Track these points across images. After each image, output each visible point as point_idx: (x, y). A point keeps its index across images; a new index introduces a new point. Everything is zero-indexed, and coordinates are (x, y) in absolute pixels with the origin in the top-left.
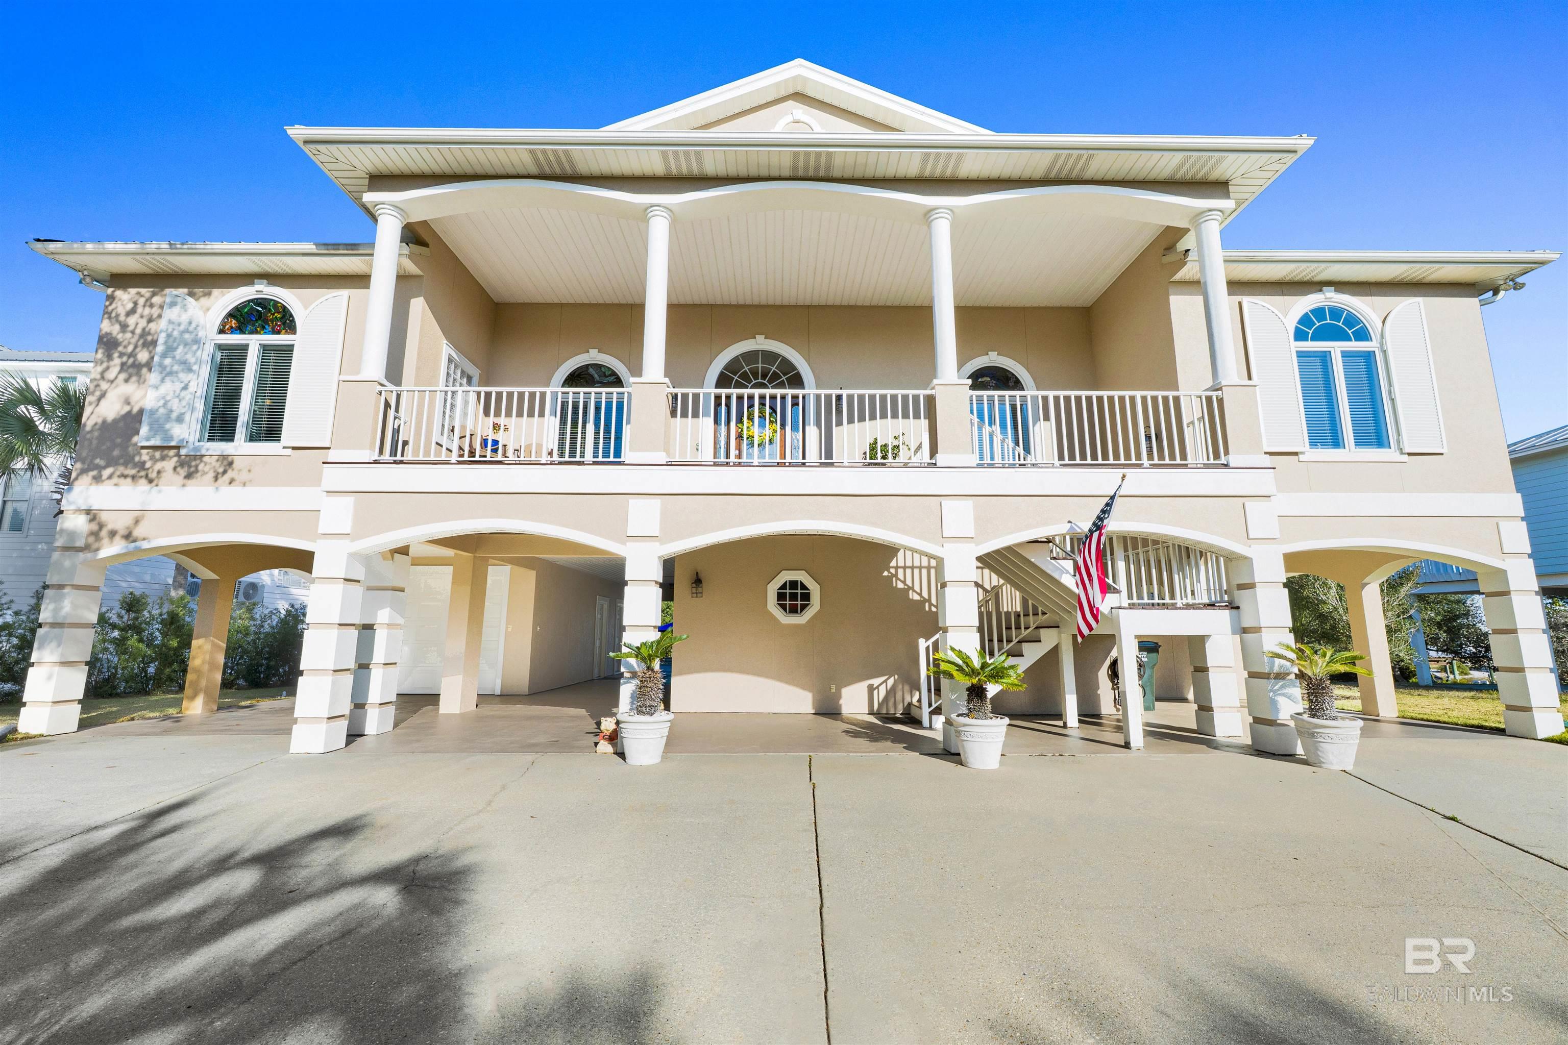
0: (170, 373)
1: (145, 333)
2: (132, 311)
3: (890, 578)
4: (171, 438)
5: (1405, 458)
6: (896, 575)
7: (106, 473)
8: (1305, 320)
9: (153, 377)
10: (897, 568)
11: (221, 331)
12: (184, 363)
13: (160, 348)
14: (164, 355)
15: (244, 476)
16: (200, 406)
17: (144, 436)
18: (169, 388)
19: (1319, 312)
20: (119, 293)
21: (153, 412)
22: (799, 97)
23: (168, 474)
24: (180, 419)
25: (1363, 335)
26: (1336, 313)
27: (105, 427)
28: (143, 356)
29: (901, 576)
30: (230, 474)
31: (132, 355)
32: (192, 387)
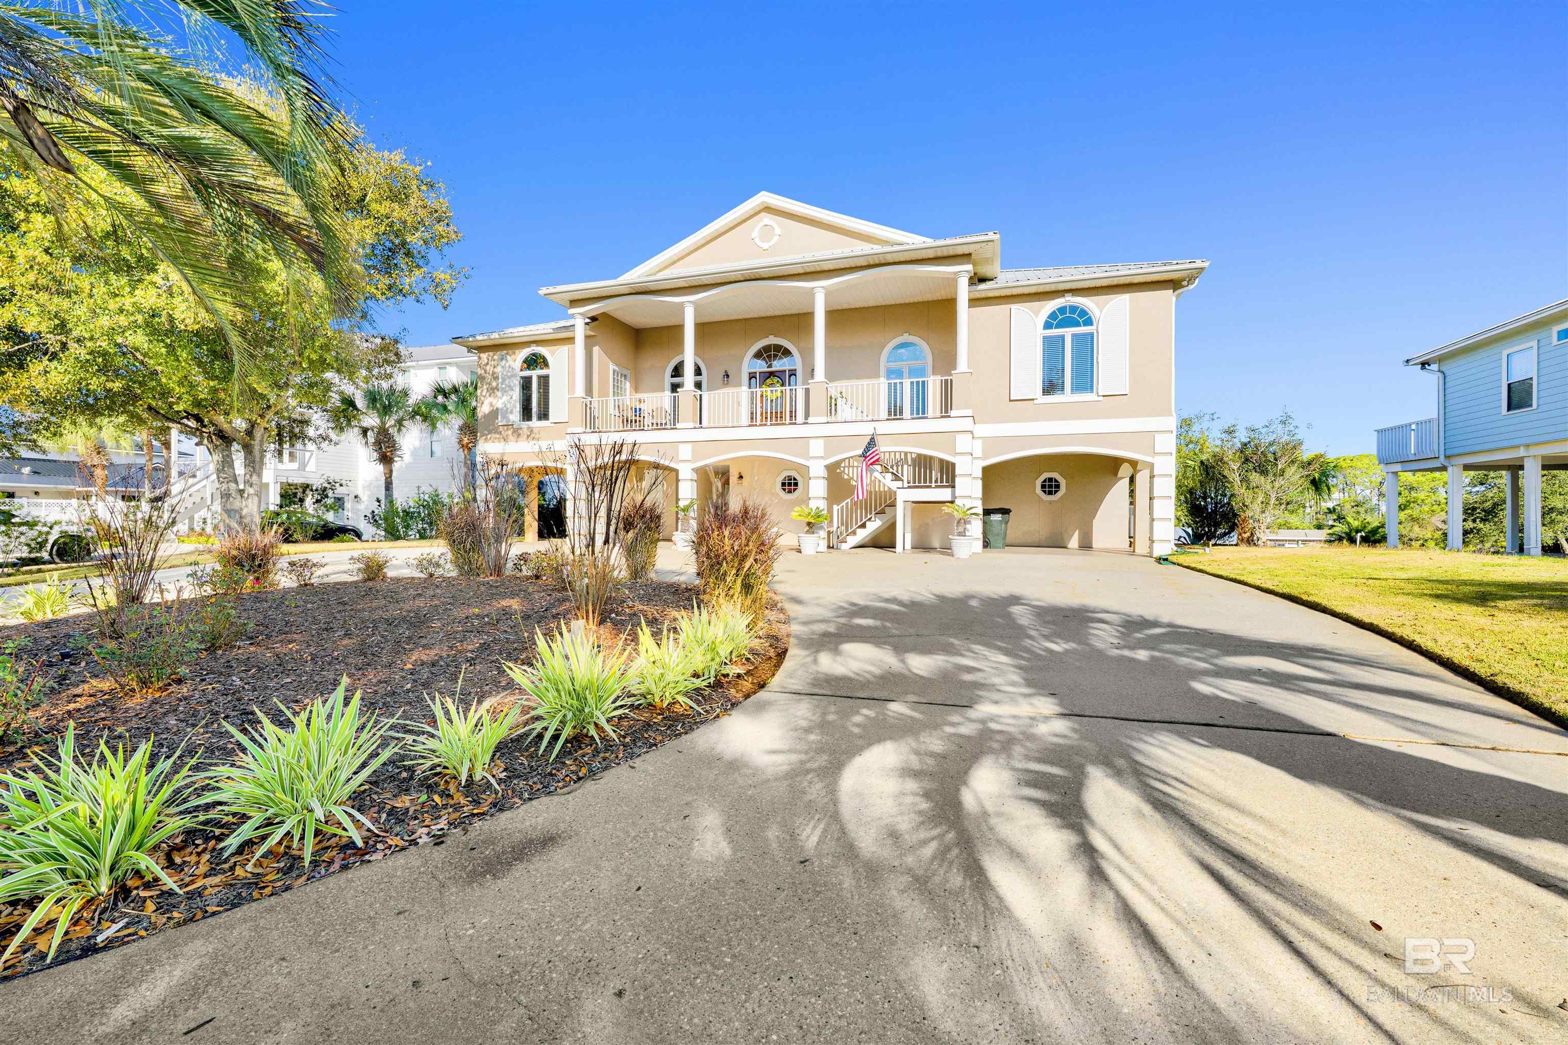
0: (506, 392)
1: (494, 373)
2: (487, 364)
3: (840, 474)
4: (509, 420)
5: (1101, 398)
6: (844, 471)
7: (489, 437)
8: (1053, 316)
9: (499, 394)
10: (844, 467)
11: (521, 370)
12: (510, 386)
13: (500, 380)
14: (502, 384)
15: (537, 437)
16: (518, 405)
17: (500, 421)
18: (505, 398)
19: (1062, 310)
20: (482, 355)
21: (502, 409)
22: (768, 209)
23: (511, 437)
24: (511, 412)
25: (1089, 322)
26: (1074, 309)
27: (485, 416)
28: (494, 384)
29: (846, 472)
30: (533, 435)
31: (490, 384)
32: (514, 398)
